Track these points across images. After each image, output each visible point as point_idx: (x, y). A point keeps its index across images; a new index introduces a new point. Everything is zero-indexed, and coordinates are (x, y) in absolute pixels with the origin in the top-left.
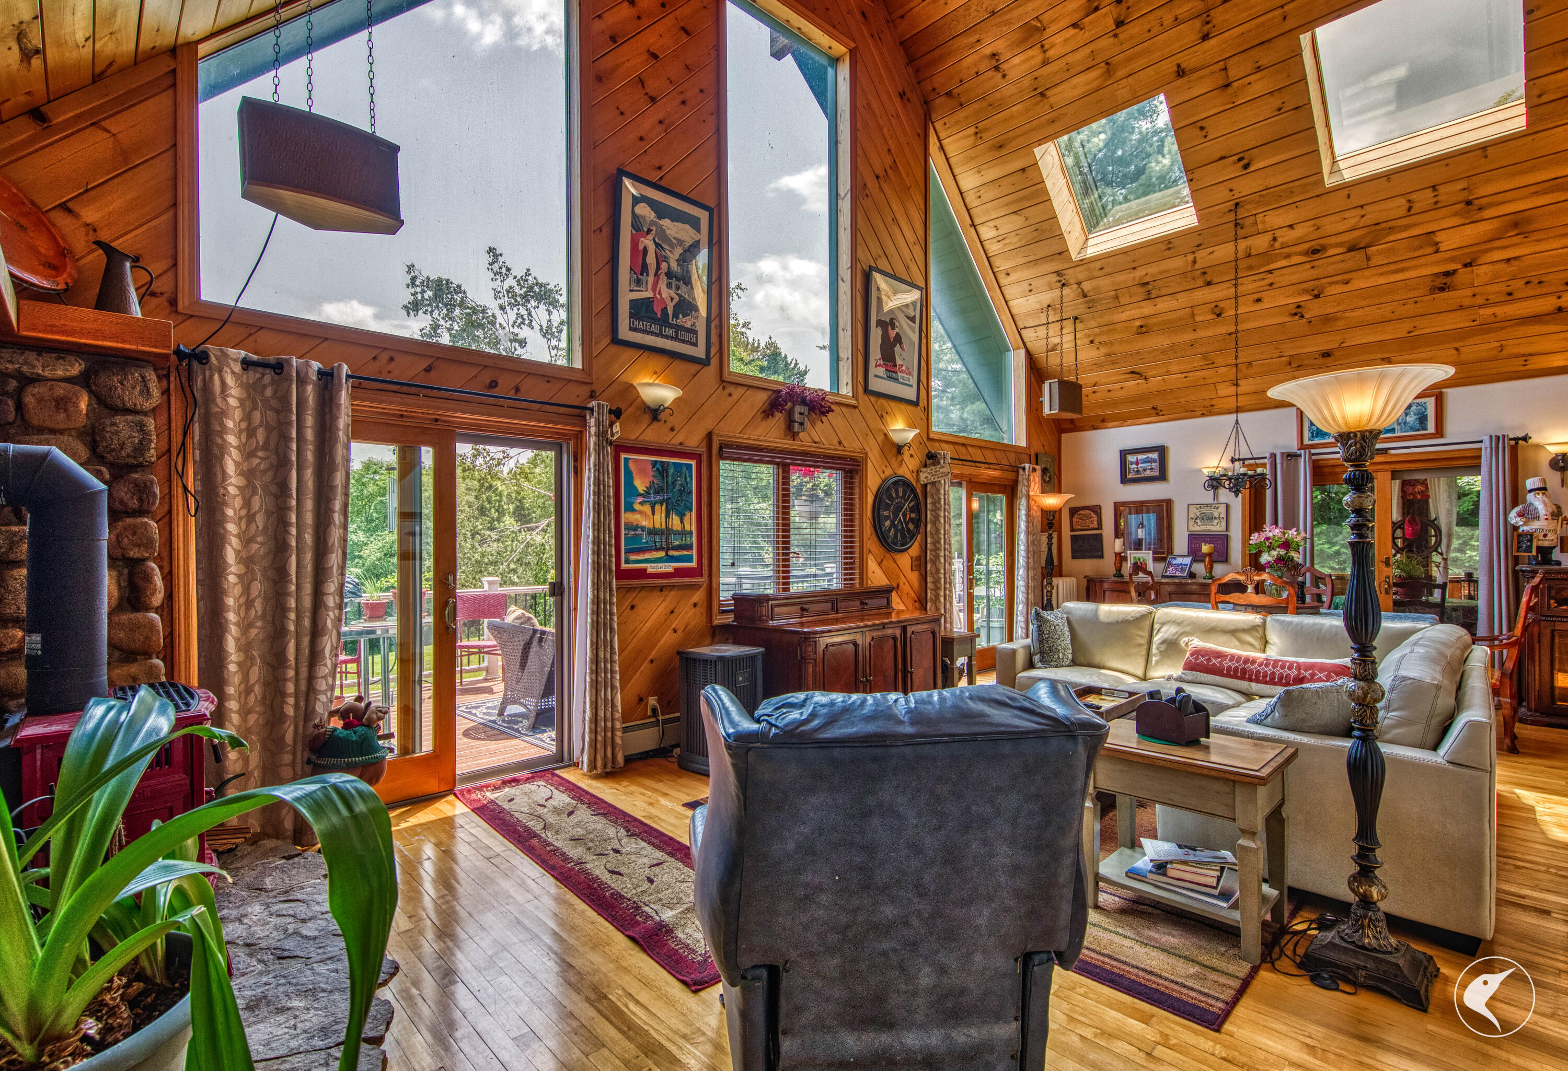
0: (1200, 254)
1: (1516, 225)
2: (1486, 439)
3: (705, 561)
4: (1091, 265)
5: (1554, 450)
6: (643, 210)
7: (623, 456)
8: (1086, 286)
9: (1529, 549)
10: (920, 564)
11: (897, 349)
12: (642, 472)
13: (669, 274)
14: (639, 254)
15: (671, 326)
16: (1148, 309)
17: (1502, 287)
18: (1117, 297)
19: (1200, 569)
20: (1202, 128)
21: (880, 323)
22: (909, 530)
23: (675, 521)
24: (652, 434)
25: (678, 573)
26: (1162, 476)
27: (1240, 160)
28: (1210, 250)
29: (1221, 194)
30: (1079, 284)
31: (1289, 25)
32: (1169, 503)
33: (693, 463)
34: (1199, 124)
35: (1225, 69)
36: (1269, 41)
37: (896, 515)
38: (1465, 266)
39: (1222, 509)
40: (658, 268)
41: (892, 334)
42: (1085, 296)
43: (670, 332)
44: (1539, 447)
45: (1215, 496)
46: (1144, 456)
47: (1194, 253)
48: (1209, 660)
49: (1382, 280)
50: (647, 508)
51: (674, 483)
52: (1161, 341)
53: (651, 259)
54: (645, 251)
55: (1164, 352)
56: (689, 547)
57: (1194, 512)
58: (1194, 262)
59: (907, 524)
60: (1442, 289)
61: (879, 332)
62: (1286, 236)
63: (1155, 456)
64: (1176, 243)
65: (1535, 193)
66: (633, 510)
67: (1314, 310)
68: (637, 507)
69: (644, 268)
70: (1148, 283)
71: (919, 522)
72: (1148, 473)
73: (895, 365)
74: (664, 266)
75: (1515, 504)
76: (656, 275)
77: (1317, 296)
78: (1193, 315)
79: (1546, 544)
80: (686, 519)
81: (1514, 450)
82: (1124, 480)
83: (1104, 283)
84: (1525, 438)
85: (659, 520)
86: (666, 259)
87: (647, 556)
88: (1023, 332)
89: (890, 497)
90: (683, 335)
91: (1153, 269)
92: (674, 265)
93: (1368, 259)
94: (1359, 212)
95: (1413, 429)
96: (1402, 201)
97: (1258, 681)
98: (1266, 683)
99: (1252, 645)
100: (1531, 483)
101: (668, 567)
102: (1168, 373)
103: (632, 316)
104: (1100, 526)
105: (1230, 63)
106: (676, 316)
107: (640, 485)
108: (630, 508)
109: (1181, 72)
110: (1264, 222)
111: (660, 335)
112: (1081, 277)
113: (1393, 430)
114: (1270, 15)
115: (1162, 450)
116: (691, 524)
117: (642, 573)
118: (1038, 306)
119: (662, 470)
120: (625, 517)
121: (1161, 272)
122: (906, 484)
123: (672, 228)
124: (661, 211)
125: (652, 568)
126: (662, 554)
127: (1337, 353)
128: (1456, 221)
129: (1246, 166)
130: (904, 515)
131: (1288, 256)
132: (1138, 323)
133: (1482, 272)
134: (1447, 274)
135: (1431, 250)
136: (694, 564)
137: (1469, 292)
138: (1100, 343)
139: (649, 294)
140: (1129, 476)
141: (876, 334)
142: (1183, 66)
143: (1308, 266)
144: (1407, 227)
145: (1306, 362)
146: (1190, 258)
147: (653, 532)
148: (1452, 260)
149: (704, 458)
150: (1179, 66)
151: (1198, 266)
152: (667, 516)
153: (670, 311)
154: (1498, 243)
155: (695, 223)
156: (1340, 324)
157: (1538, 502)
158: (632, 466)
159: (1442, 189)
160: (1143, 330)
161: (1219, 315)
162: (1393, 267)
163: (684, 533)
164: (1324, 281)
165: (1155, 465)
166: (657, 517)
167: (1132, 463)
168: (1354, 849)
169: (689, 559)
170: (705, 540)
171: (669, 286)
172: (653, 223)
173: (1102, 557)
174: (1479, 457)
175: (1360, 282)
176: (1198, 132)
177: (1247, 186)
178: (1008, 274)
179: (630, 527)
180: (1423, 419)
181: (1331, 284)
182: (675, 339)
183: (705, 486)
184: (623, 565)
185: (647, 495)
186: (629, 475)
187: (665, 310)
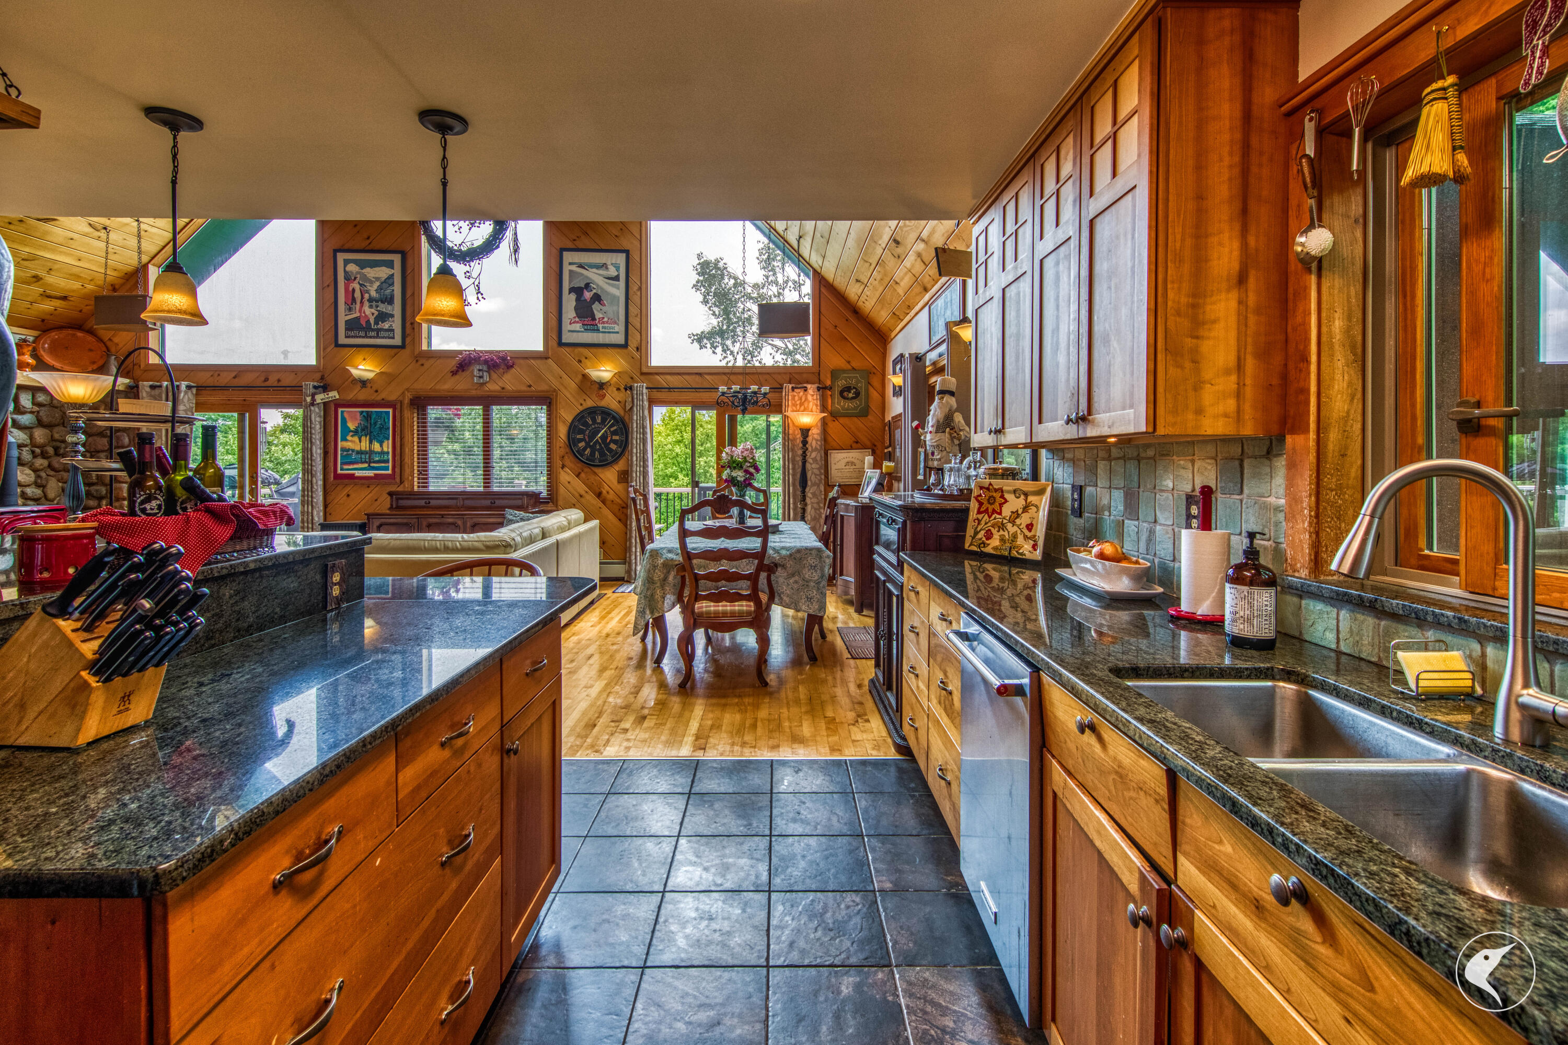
3: (397, 470)
6: (352, 268)
7: (340, 410)
10: (627, 477)
12: (353, 418)
13: (371, 300)
14: (350, 295)
15: (373, 330)
21: (573, 290)
22: (608, 448)
23: (376, 447)
24: (362, 396)
25: (377, 477)
33: (391, 410)
37: (592, 438)
40: (362, 297)
41: (589, 295)
43: (374, 334)
50: (356, 439)
51: (375, 423)
53: (358, 295)
54: (354, 290)
56: (387, 461)
59: (607, 444)
61: (573, 296)
66: (347, 440)
68: (349, 438)
69: (354, 300)
71: (622, 443)
73: (594, 319)
74: (367, 296)
76: (362, 302)
80: (385, 445)
85: (364, 445)
86: (368, 292)
87: (356, 467)
89: (585, 424)
90: (383, 334)
92: (374, 294)
101: (370, 473)
103: (346, 329)
106: (376, 323)
107: (352, 426)
108: (344, 439)
111: (366, 337)
116: (388, 446)
117: (352, 477)
119: (368, 417)
120: (340, 444)
122: (606, 413)
123: (370, 272)
124: (362, 264)
125: (358, 473)
126: (366, 466)
130: (604, 438)
136: (390, 472)
139: (358, 314)
147: (360, 452)
149: (398, 406)
152: (371, 442)
153: (372, 321)
158: (346, 415)
163: (382, 453)
166: (363, 444)
169: (387, 468)
170: (398, 458)
171: (371, 307)
172: (357, 273)
179: (343, 449)
183: (398, 424)
184: (339, 471)
185: (356, 432)
186: (344, 421)
187: (368, 322)
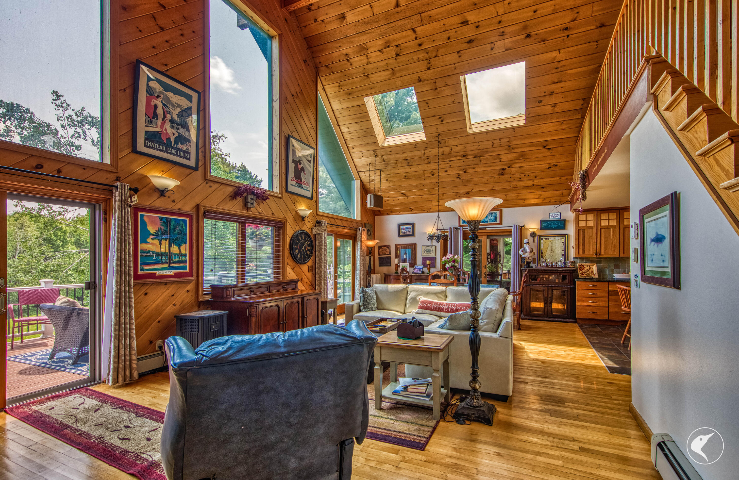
0: (427, 151)
1: (522, 156)
2: (513, 226)
3: (194, 269)
4: (387, 149)
5: (531, 230)
6: (154, 85)
7: (140, 214)
8: (385, 157)
9: (524, 263)
10: (312, 269)
11: (302, 174)
12: (153, 222)
13: (172, 121)
14: (152, 108)
15: (173, 148)
16: (408, 170)
17: (518, 176)
18: (396, 164)
19: (426, 270)
20: (427, 103)
21: (293, 161)
22: (307, 254)
23: (175, 249)
24: (159, 203)
25: (176, 275)
26: (413, 235)
27: (440, 118)
28: (430, 150)
29: (433, 129)
30: (382, 156)
31: (456, 71)
32: (415, 245)
33: (187, 219)
34: (426, 101)
35: (435, 82)
36: (450, 76)
37: (301, 247)
38: (508, 167)
39: (434, 248)
40: (165, 117)
41: (300, 167)
42: (384, 161)
43: (173, 151)
44: (527, 229)
45: (431, 243)
46: (406, 227)
47: (424, 150)
48: (427, 305)
49: (485, 169)
50: (156, 242)
51: (174, 229)
52: (412, 182)
53: (160, 111)
54: (156, 107)
55: (414, 187)
56: (185, 262)
57: (424, 248)
58: (424, 154)
59: (306, 251)
60: (502, 174)
61: (293, 165)
62: (455, 149)
63: (410, 226)
64: (418, 145)
65: (527, 146)
66: (147, 243)
67: (464, 177)
68: (149, 240)
69: (155, 115)
70: (408, 160)
71: (311, 251)
72: (408, 233)
73: (301, 181)
74: (168, 116)
75: (521, 248)
76: (163, 120)
77: (465, 172)
78: (424, 174)
79: (529, 261)
80: (182, 247)
81: (521, 229)
82: (399, 235)
83: (392, 157)
84: (524, 226)
85: (164, 248)
86: (170, 113)
87: (156, 267)
88: (359, 173)
89: (298, 240)
90: (180, 153)
91: (410, 154)
92: (175, 117)
93: (480, 161)
94: (478, 144)
95: (493, 221)
96: (490, 142)
97: (443, 312)
98: (446, 312)
99: (441, 298)
100: (525, 241)
101: (170, 272)
102: (415, 195)
103: (146, 139)
104: (390, 254)
105: (437, 80)
106: (176, 142)
107: (152, 229)
108: (144, 241)
109: (420, 80)
110: (448, 143)
111: (166, 151)
112: (383, 153)
113: (487, 221)
114: (450, 66)
115: (413, 224)
116: (185, 249)
117: (153, 276)
118: (365, 163)
119: (167, 222)
120: (140, 246)
121: (413, 156)
122: (306, 234)
123: (174, 98)
124: (167, 88)
125: (159, 273)
126: (166, 266)
127: (471, 193)
128: (506, 152)
129: (442, 121)
130: (305, 248)
131: (456, 156)
132: (404, 175)
133: (513, 170)
134: (503, 169)
135: (498, 160)
136: (187, 271)
137: (509, 176)
138: (390, 181)
139: (159, 129)
140: (401, 234)
141: (292, 166)
142: (421, 78)
143: (462, 161)
144: (492, 152)
145: (461, 195)
146: (423, 152)
147: (160, 254)
148: (504, 165)
149: (194, 217)
150: (419, 77)
151: (426, 155)
152: (170, 245)
153: (173, 140)
154: (517, 161)
155: (189, 98)
156: (472, 183)
157: (527, 247)
158: (146, 219)
159: (502, 140)
160: (406, 177)
161: (433, 175)
162: (488, 165)
163: (181, 255)
164: (467, 167)
165: (411, 230)
166: (163, 246)
167: (402, 229)
168: (471, 371)
169: (185, 268)
170: (194, 259)
171: (172, 127)
172: (160, 92)
173: (390, 266)
174: (511, 232)
175: (477, 169)
176: (426, 104)
177: (442, 128)
178: (353, 148)
179: (143, 251)
180: (496, 218)
181: (469, 168)
182: (177, 155)
183: (194, 231)
184: (140, 272)
185: (156, 235)
186: (144, 224)
187: (169, 139)
